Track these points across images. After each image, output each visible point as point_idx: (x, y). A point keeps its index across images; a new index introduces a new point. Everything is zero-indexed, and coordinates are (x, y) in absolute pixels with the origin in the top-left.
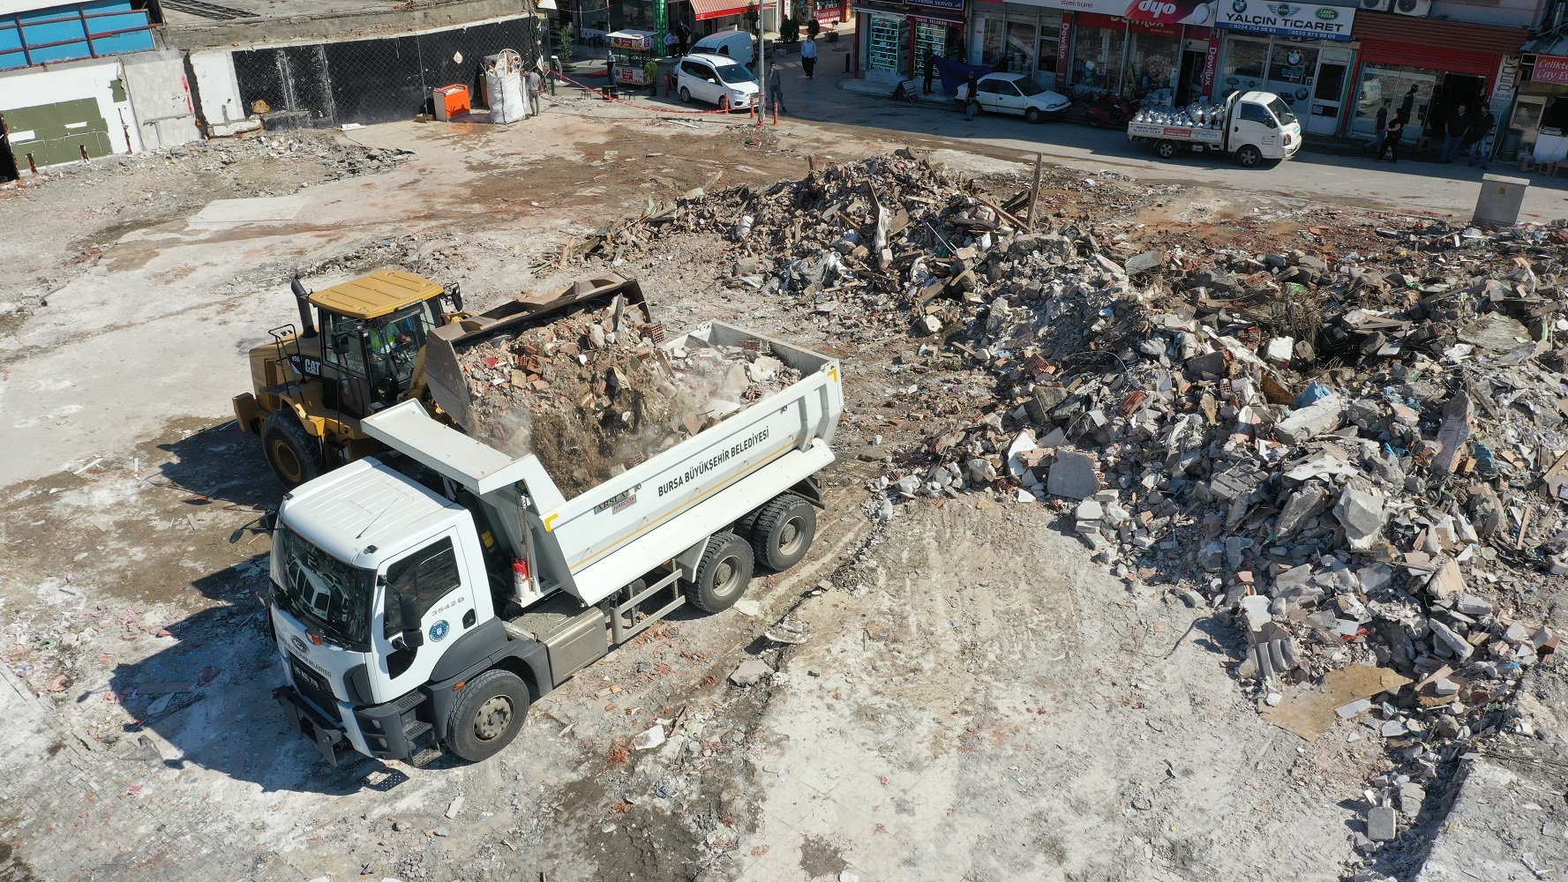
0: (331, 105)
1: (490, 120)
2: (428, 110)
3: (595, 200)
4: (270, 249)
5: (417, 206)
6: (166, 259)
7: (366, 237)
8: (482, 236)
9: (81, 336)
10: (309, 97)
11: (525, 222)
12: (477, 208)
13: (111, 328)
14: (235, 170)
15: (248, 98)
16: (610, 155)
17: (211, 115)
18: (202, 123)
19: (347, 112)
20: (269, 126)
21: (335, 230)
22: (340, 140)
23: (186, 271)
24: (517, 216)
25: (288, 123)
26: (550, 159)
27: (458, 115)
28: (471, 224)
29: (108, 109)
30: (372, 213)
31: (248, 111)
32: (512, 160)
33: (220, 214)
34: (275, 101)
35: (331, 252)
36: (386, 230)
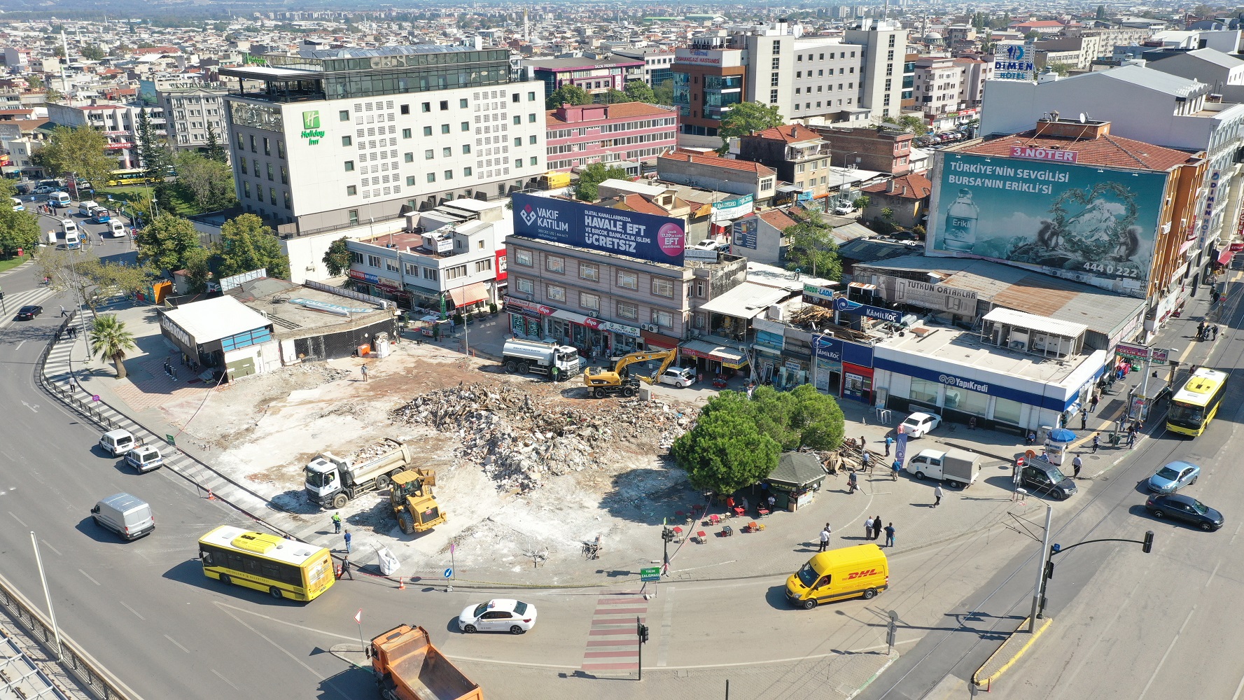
0: (324, 354)
1: (376, 356)
2: (356, 354)
3: (407, 390)
4: (313, 408)
5: (354, 392)
6: (284, 411)
7: (340, 404)
8: (373, 403)
9: (271, 434)
10: (317, 351)
11: (386, 398)
12: (372, 393)
13: (278, 432)
14: (294, 377)
15: (298, 353)
16: (415, 371)
17: (286, 359)
18: (283, 361)
19: (329, 356)
20: (304, 361)
21: (330, 402)
22: (327, 366)
23: (292, 415)
24: (384, 396)
25: (309, 360)
26: (395, 373)
27: (366, 355)
28: (370, 399)
29: (256, 360)
30: (341, 395)
31: (298, 357)
32: (383, 374)
33: (296, 396)
34: (306, 353)
35: (331, 408)
36: (345, 401)
